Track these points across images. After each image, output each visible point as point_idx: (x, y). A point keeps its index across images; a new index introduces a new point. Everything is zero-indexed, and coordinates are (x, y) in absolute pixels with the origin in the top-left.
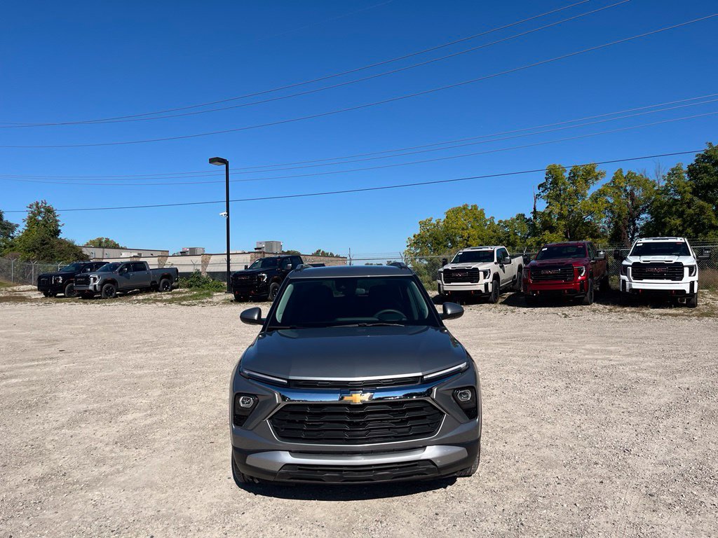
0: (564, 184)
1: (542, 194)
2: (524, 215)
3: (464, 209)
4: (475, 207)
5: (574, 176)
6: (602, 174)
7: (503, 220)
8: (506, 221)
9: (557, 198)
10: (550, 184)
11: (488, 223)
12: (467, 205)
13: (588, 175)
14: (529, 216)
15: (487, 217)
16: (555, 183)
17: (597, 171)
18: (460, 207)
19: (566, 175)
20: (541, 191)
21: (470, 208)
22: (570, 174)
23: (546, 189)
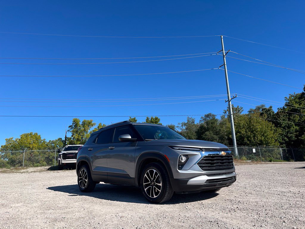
0: (80, 126)
1: (70, 130)
2: (61, 139)
3: (31, 134)
4: (37, 134)
5: (84, 124)
6: (95, 124)
7: (52, 141)
8: (53, 141)
9: (77, 132)
10: (74, 126)
11: (42, 142)
12: (32, 133)
13: (90, 124)
14: (64, 139)
15: (42, 139)
16: (76, 126)
17: (93, 123)
18: (28, 133)
19: (81, 123)
20: (70, 128)
21: (34, 134)
22: (82, 123)
23: (72, 128)
